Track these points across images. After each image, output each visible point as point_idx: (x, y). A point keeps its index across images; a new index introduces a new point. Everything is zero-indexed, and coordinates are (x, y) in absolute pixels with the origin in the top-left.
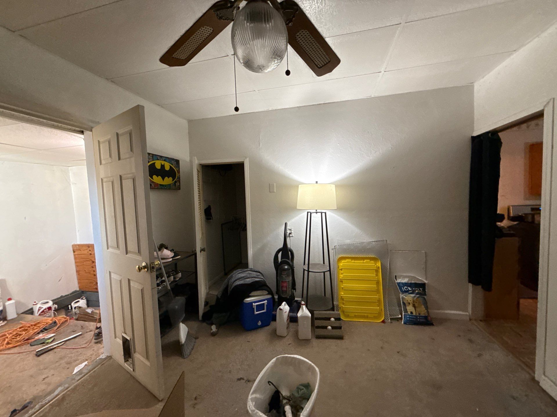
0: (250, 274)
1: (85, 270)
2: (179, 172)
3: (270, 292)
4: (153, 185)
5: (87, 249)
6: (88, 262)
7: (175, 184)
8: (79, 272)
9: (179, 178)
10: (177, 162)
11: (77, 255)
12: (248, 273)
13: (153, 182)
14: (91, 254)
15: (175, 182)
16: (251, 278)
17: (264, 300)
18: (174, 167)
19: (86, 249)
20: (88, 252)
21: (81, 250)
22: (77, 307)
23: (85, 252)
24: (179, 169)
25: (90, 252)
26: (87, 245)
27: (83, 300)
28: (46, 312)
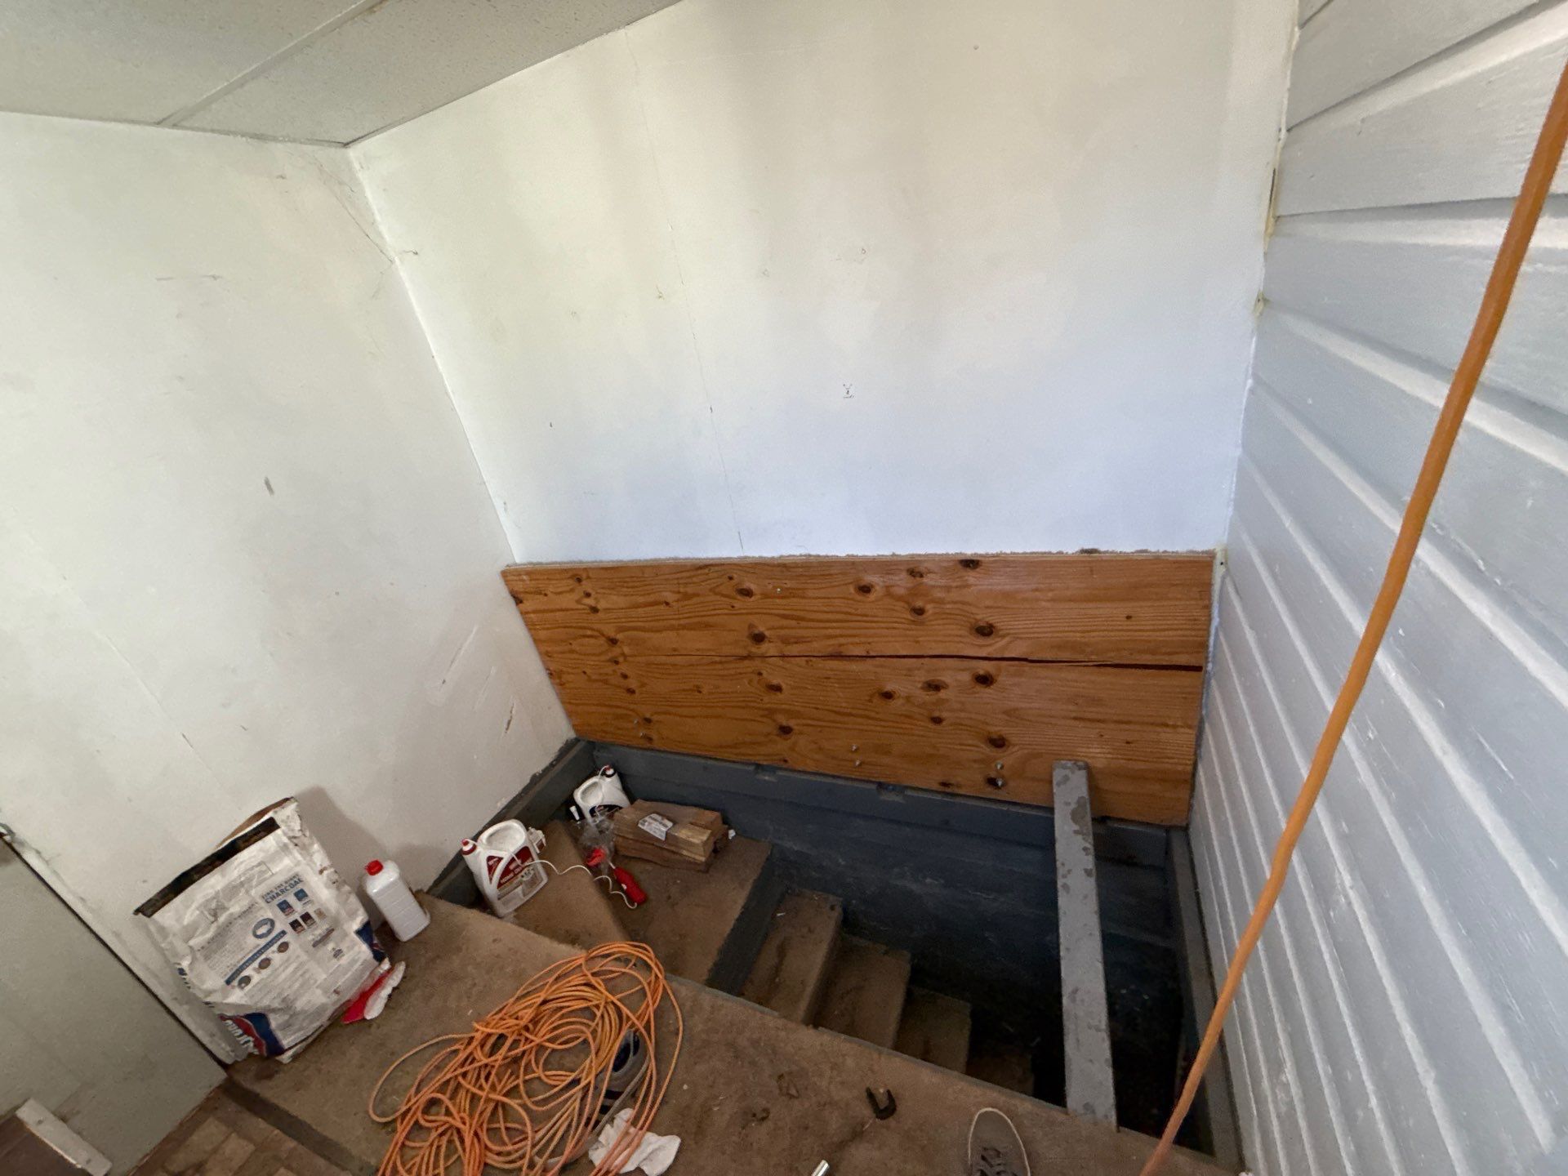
1: (585, 673)
5: (572, 590)
6: (592, 641)
8: (560, 678)
11: (534, 612)
14: (595, 610)
19: (568, 588)
20: (578, 602)
21: (546, 595)
22: (600, 806)
23: (568, 600)
25: (590, 601)
26: (566, 571)
27: (608, 780)
28: (518, 870)
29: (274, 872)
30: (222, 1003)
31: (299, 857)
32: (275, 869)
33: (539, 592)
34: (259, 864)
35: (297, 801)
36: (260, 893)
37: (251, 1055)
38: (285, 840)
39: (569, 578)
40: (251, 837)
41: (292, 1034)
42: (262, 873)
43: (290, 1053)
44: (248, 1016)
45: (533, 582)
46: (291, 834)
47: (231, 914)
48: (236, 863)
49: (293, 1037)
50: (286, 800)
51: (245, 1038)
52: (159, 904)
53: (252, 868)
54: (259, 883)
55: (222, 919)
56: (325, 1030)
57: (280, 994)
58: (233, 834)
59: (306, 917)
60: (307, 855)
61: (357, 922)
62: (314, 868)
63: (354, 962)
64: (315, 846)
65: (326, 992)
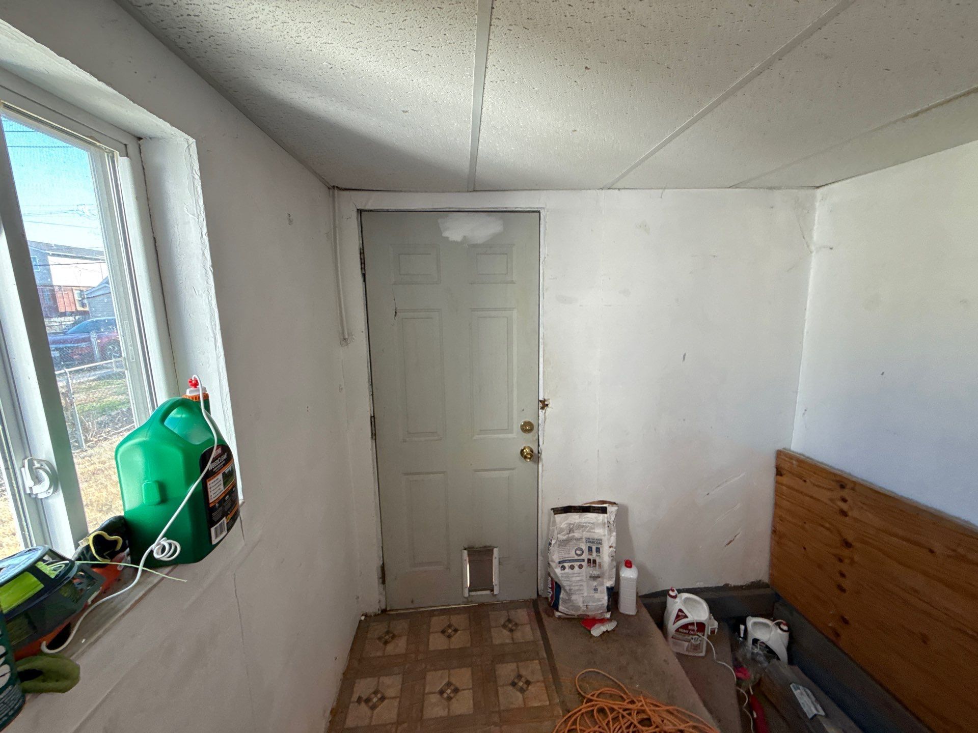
1: (805, 548)
5: (832, 490)
6: (827, 533)
8: (781, 538)
11: (789, 487)
14: (844, 513)
19: (829, 487)
20: (832, 500)
21: (805, 481)
22: (763, 643)
23: (824, 495)
25: (844, 506)
26: (835, 475)
27: (779, 631)
28: (692, 633)
29: (595, 531)
30: (553, 569)
31: (606, 533)
32: (597, 531)
33: (800, 477)
34: (592, 523)
35: (618, 507)
36: (586, 536)
37: (547, 598)
38: (606, 521)
39: (833, 481)
40: (596, 509)
41: (565, 607)
42: (592, 528)
43: (560, 614)
44: (556, 583)
45: (799, 468)
46: (609, 520)
47: (574, 536)
48: (586, 516)
49: (563, 608)
50: (615, 503)
51: (550, 590)
52: (559, 512)
53: (589, 523)
54: (587, 532)
55: (571, 535)
56: (574, 619)
57: (569, 585)
58: (591, 503)
59: (595, 561)
60: (610, 535)
61: (610, 583)
62: (609, 542)
63: (599, 600)
64: (614, 534)
65: (584, 602)
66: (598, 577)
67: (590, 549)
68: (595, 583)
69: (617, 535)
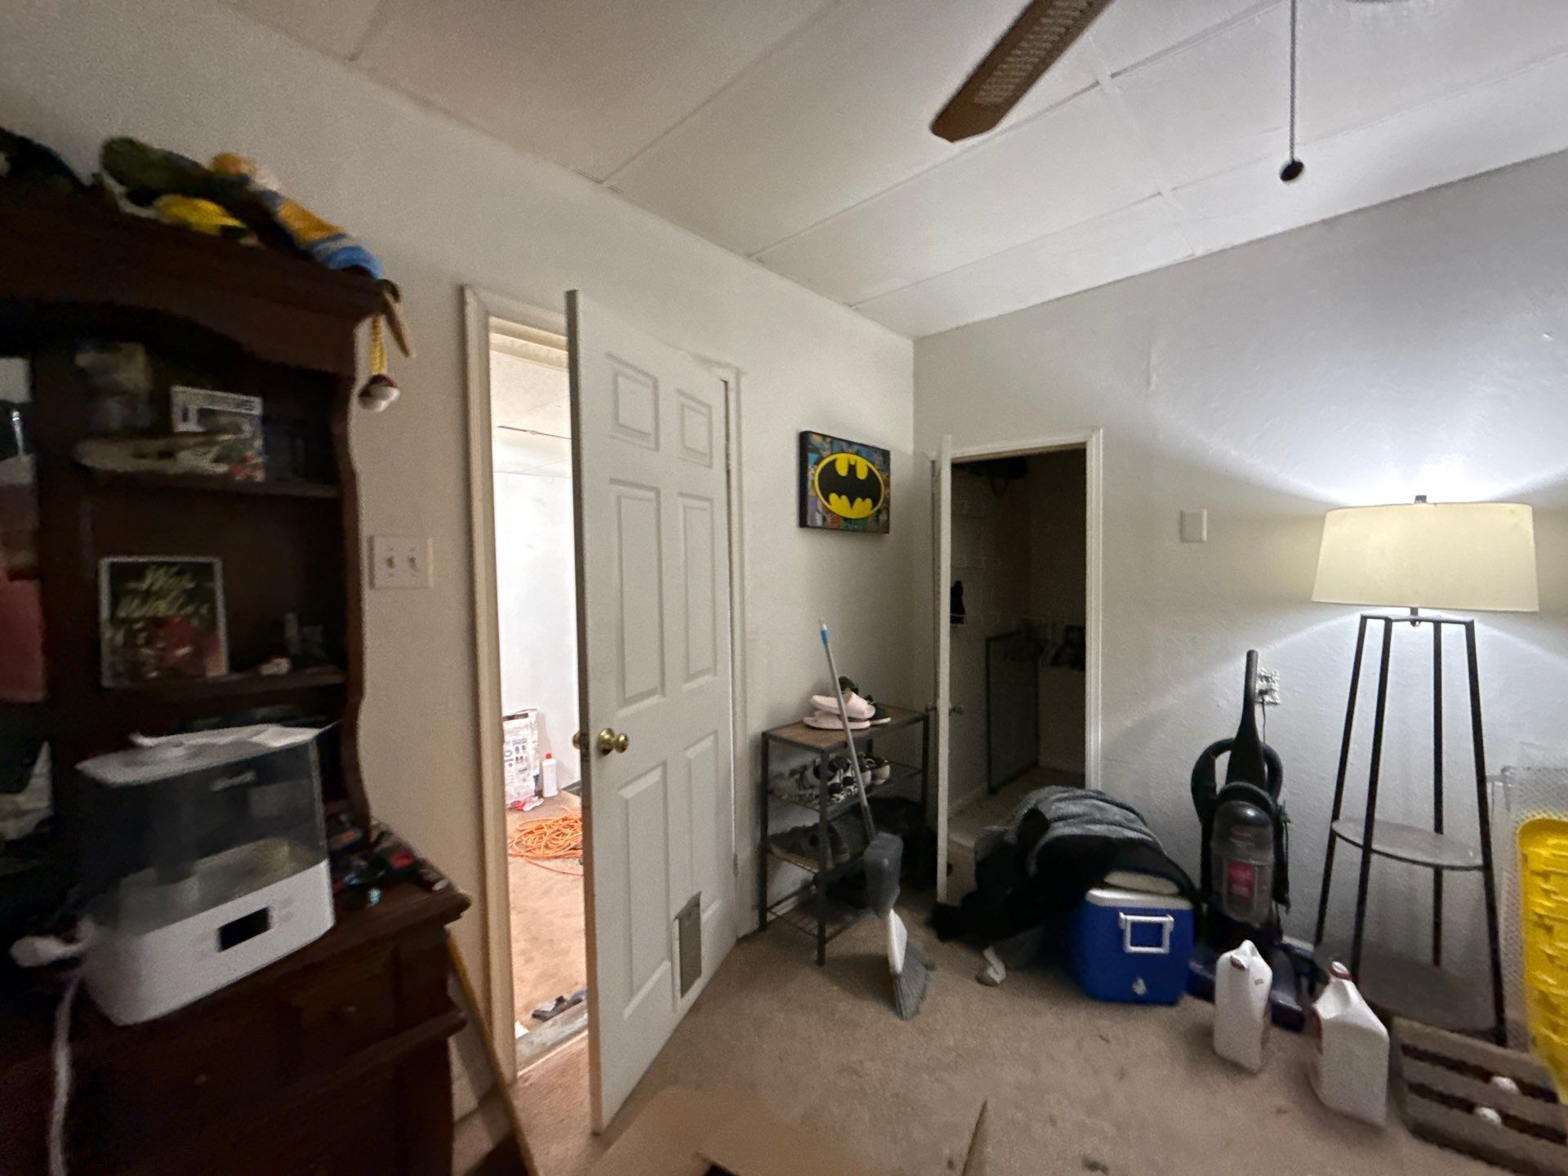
0: (1100, 809)
2: (887, 484)
3: (1185, 891)
4: (829, 520)
7: (877, 516)
9: (887, 501)
10: (885, 454)
12: (1094, 806)
13: (829, 512)
15: (879, 512)
16: (1107, 824)
17: (1162, 913)
18: (878, 470)
24: (888, 476)
31: (529, 733)
34: (518, 727)
35: (538, 712)
40: (520, 716)
42: (517, 731)
46: (530, 724)
48: (512, 723)
50: (535, 710)
53: (515, 728)
54: (515, 735)
59: (522, 758)
60: (533, 733)
61: (536, 772)
62: (532, 738)
63: (528, 787)
64: (536, 732)
65: (515, 791)
66: (525, 770)
67: (517, 749)
68: (523, 775)
69: (539, 733)
